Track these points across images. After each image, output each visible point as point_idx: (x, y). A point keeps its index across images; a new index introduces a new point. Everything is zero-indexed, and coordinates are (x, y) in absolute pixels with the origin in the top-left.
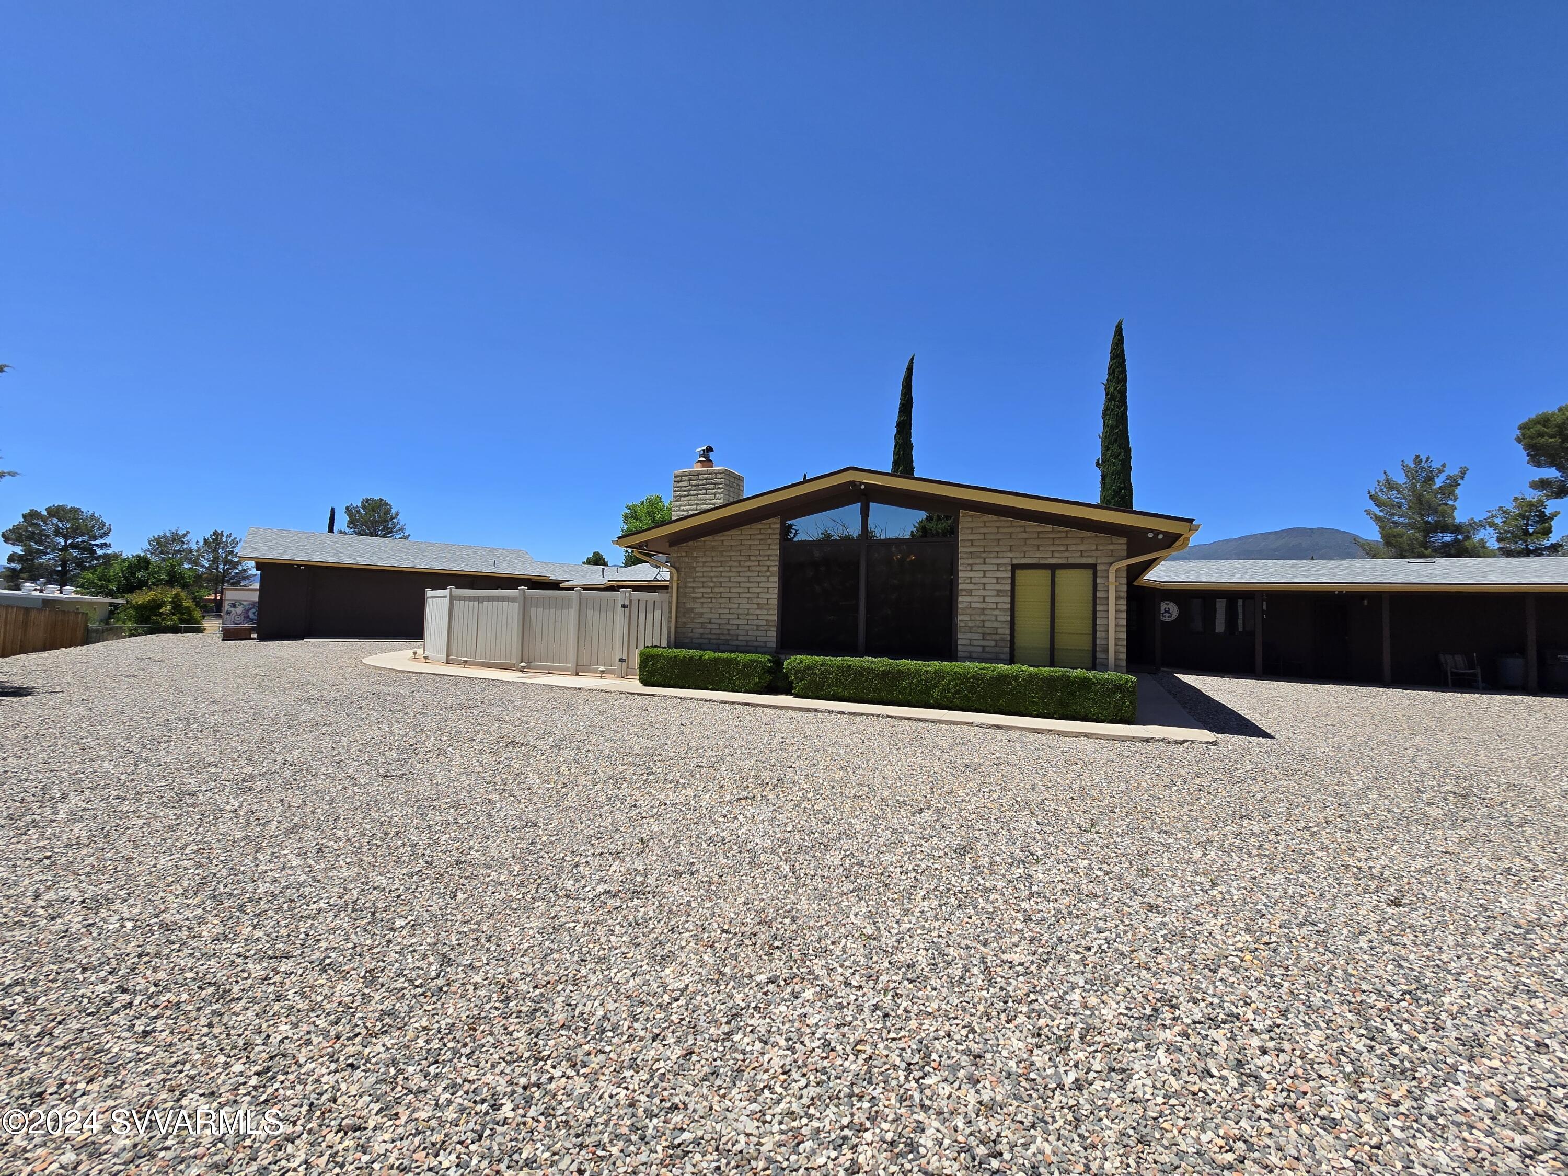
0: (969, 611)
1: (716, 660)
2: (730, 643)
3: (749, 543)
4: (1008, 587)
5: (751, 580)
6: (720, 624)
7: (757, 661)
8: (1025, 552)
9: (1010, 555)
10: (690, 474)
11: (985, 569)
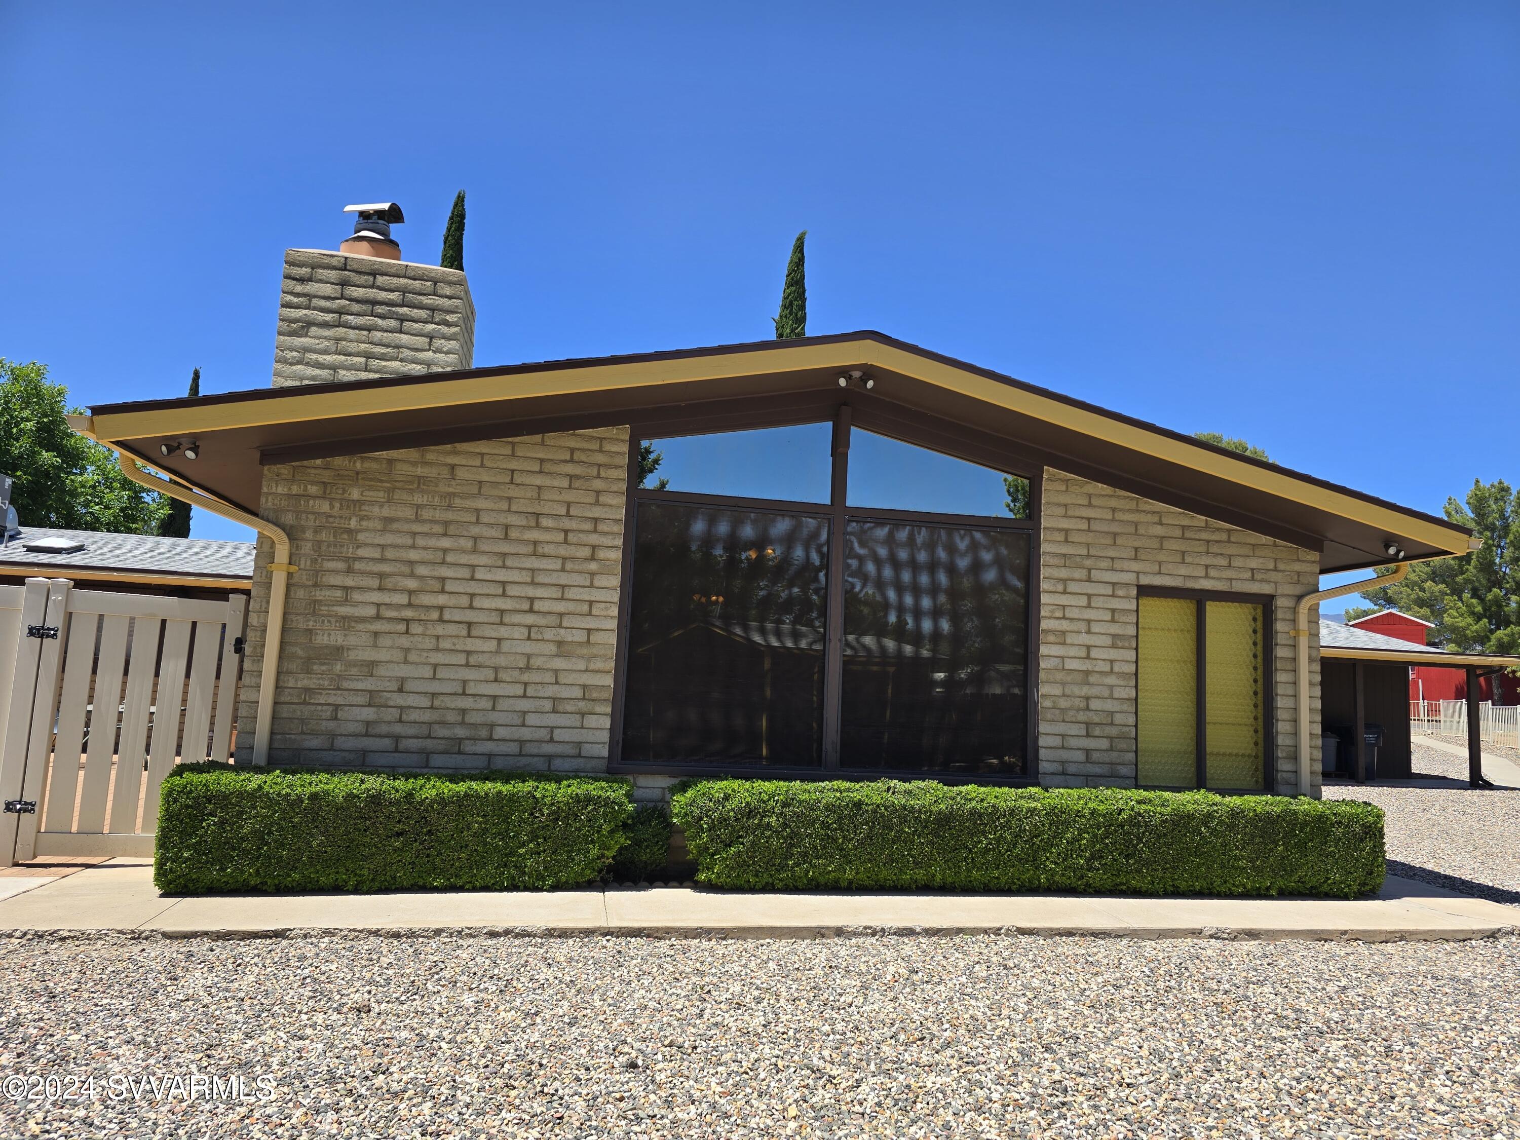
0: (1059, 676)
2: (468, 747)
3: (538, 481)
4: (1130, 631)
5: (540, 579)
6: (434, 695)
8: (1160, 564)
9: (1135, 566)
10: (345, 265)
11: (1090, 592)
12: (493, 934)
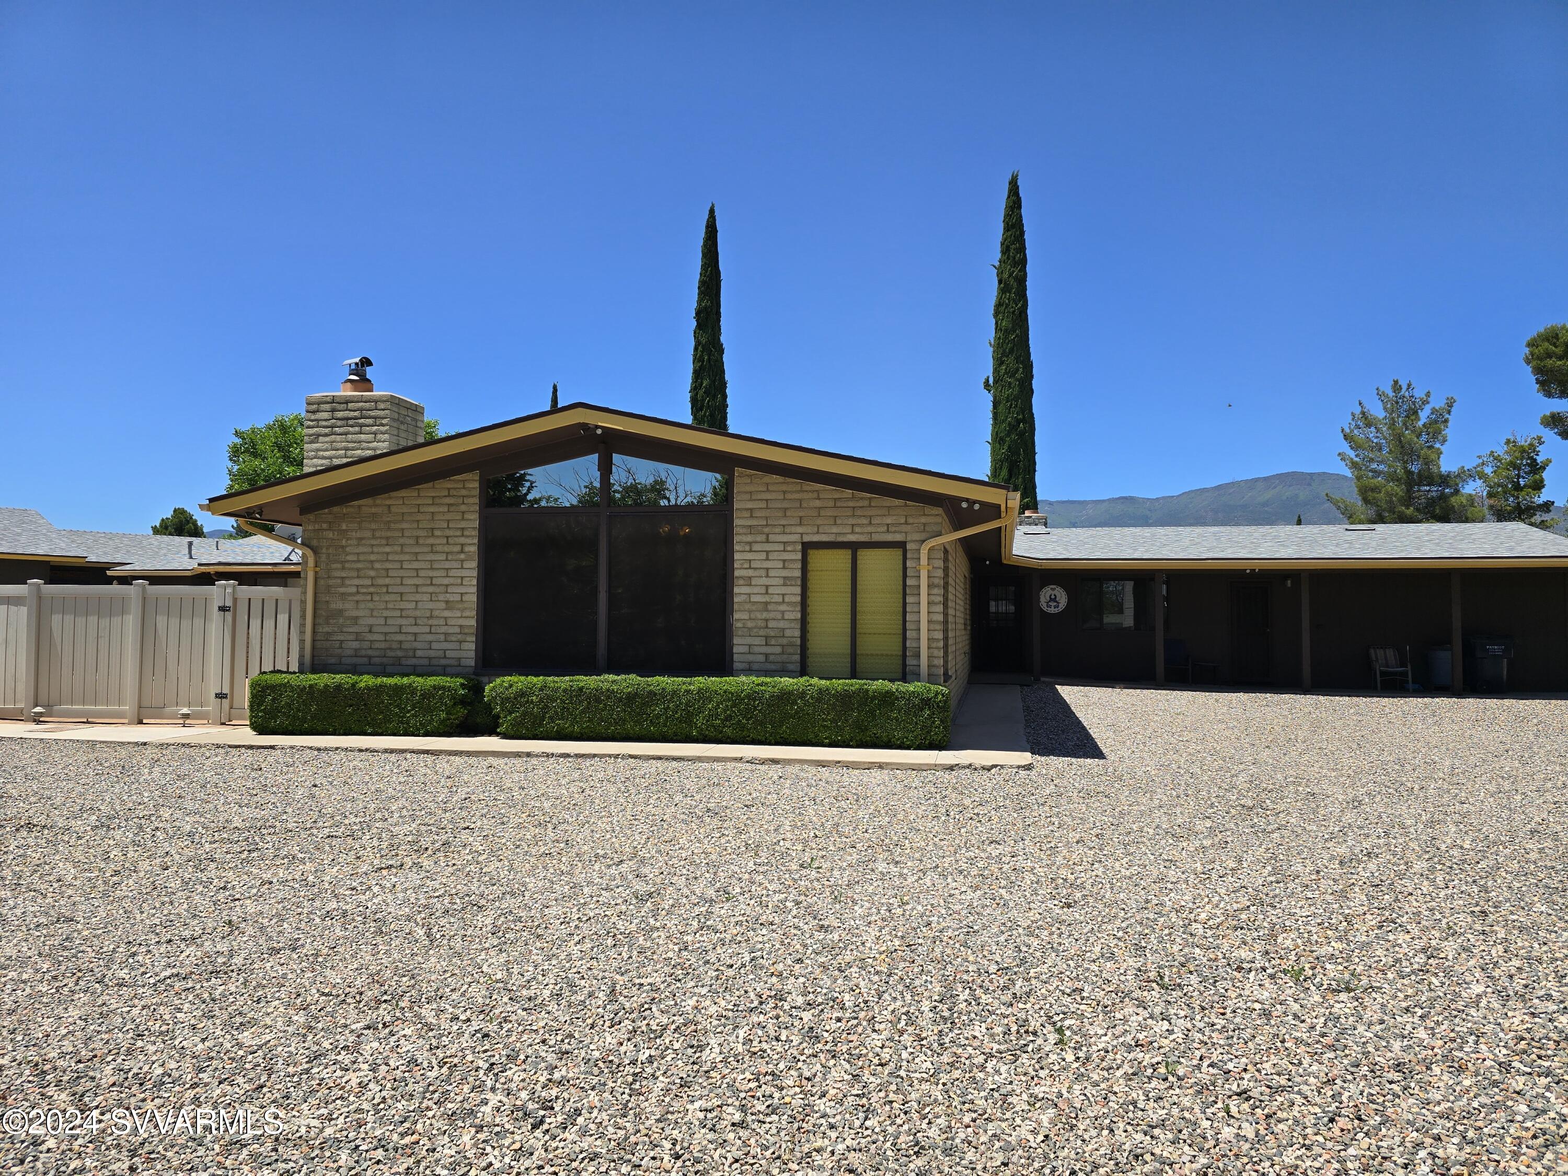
0: (747, 606)
1: (380, 689)
2: (404, 662)
3: (432, 509)
4: (798, 573)
5: (435, 566)
6: (386, 634)
7: (443, 688)
8: (818, 526)
9: (800, 530)
10: (333, 400)
11: (768, 549)
12: (360, 750)
